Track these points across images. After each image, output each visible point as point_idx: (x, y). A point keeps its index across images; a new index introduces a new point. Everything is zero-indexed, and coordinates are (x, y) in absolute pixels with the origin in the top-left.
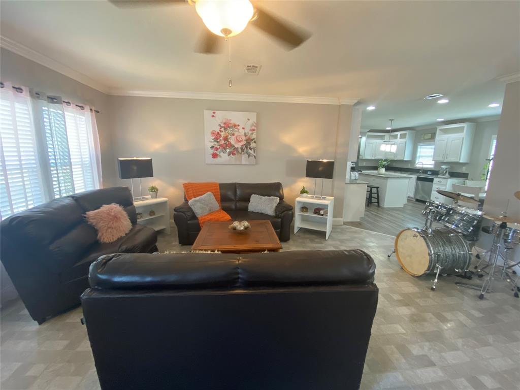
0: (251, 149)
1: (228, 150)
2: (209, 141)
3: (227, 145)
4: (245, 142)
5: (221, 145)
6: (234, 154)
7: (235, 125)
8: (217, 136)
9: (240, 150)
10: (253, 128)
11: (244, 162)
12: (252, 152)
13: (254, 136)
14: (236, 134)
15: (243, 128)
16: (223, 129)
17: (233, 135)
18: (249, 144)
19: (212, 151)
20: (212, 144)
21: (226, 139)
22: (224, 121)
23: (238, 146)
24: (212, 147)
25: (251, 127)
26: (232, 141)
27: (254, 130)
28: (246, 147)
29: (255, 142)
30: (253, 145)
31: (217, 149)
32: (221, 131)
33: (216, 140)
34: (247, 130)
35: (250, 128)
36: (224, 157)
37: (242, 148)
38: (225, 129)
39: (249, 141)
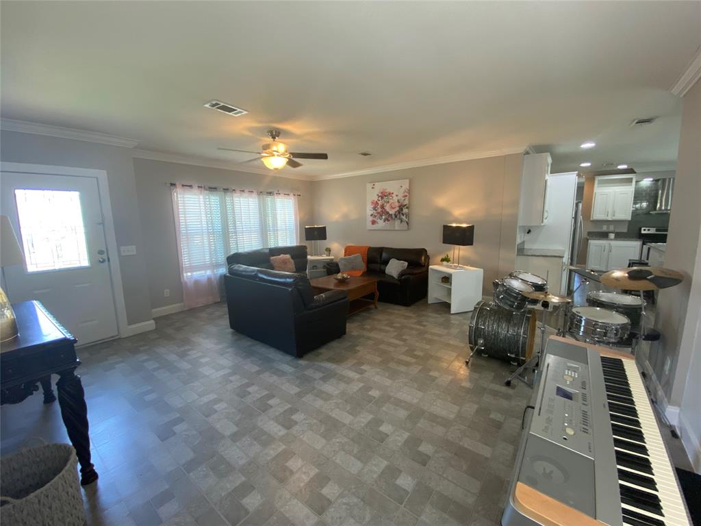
0: (403, 214)
1: (383, 217)
2: (369, 210)
3: (383, 212)
4: (398, 209)
5: (378, 213)
6: (388, 220)
7: (390, 194)
8: (375, 204)
9: (394, 216)
10: (406, 194)
11: (397, 228)
12: (404, 217)
13: (406, 202)
14: (391, 201)
15: (397, 196)
16: (380, 198)
17: (388, 202)
18: (402, 210)
19: (371, 218)
20: (372, 212)
21: (382, 207)
22: (381, 191)
23: (392, 212)
24: (371, 215)
25: (404, 192)
26: (387, 208)
28: (399, 213)
29: (407, 208)
30: (405, 211)
31: (375, 216)
32: (379, 200)
33: (375, 209)
34: (400, 197)
35: (403, 195)
36: (381, 224)
39: (401, 207)
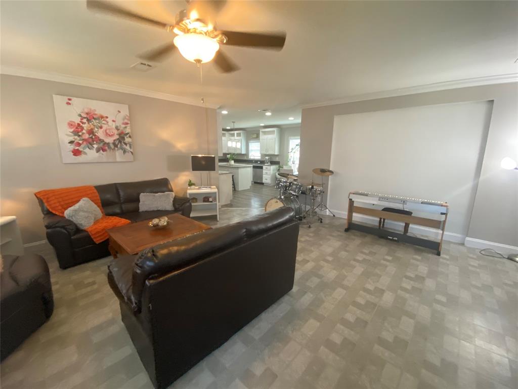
0: (126, 144)
1: (95, 146)
2: (65, 135)
3: (92, 139)
4: (117, 137)
5: (84, 140)
6: (104, 150)
7: (102, 117)
8: (77, 130)
9: (112, 146)
10: (126, 121)
11: (118, 159)
12: (128, 147)
13: (128, 130)
14: (105, 127)
15: (114, 121)
16: (85, 121)
17: (101, 127)
18: (124, 138)
19: (72, 147)
20: (72, 139)
21: (91, 132)
22: (86, 111)
23: (109, 140)
24: (71, 142)
25: (124, 119)
26: (100, 134)
27: (127, 124)
28: (120, 142)
29: (130, 137)
30: (127, 140)
31: (79, 144)
32: (83, 123)
33: (76, 133)
34: (119, 123)
35: (122, 122)
36: (91, 154)
37: (114, 144)
38: (88, 120)
39: (122, 136)
